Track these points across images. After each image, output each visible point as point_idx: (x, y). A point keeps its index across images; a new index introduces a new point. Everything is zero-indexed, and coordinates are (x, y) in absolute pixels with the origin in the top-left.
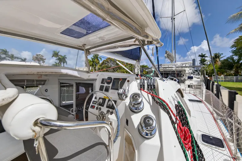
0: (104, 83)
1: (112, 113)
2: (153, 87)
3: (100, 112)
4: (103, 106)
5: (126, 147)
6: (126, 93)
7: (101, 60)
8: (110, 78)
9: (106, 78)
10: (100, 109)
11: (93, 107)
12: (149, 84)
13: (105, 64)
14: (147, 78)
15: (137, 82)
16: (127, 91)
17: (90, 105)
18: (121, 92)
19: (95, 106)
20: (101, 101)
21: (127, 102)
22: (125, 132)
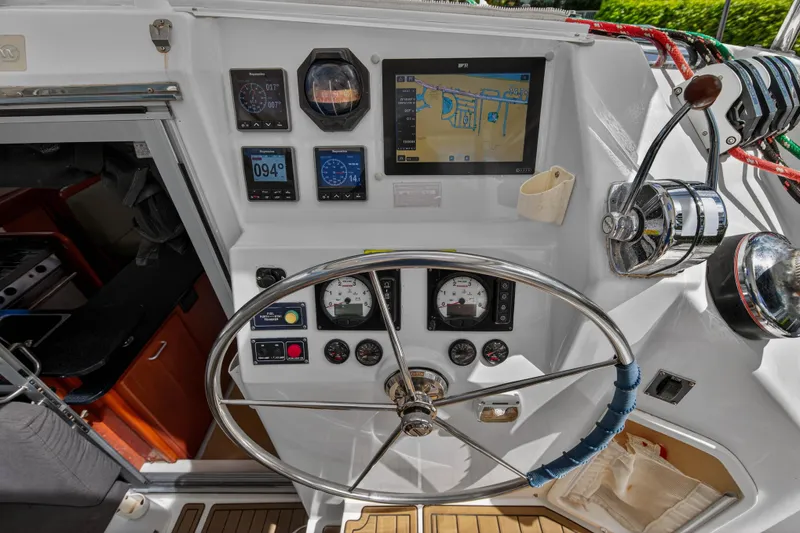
8: (342, 64)
19: (301, 344)
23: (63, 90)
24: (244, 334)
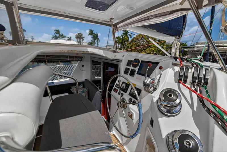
0: (130, 66)
1: (134, 103)
2: (203, 82)
3: (122, 98)
4: (126, 92)
5: (146, 149)
6: (155, 85)
7: (131, 37)
8: (137, 60)
9: (133, 59)
10: (122, 95)
11: (116, 91)
12: (196, 75)
13: (134, 42)
14: (193, 65)
16: (156, 81)
17: (113, 88)
18: (148, 82)
20: (124, 86)
21: (154, 97)
22: (147, 132)
24: (114, 87)
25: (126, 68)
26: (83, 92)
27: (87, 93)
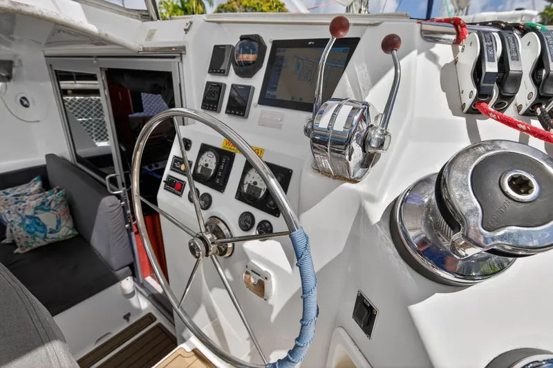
0: (224, 73)
1: (266, 231)
3: (205, 216)
4: (221, 188)
8: (252, 42)
9: (234, 41)
10: (207, 202)
11: (175, 187)
15: (433, 58)
17: (164, 178)
18: (339, 126)
19: (182, 184)
20: (210, 161)
23: (161, 48)
24: (168, 171)
25: (208, 83)
26: (43, 207)
27: (62, 208)
